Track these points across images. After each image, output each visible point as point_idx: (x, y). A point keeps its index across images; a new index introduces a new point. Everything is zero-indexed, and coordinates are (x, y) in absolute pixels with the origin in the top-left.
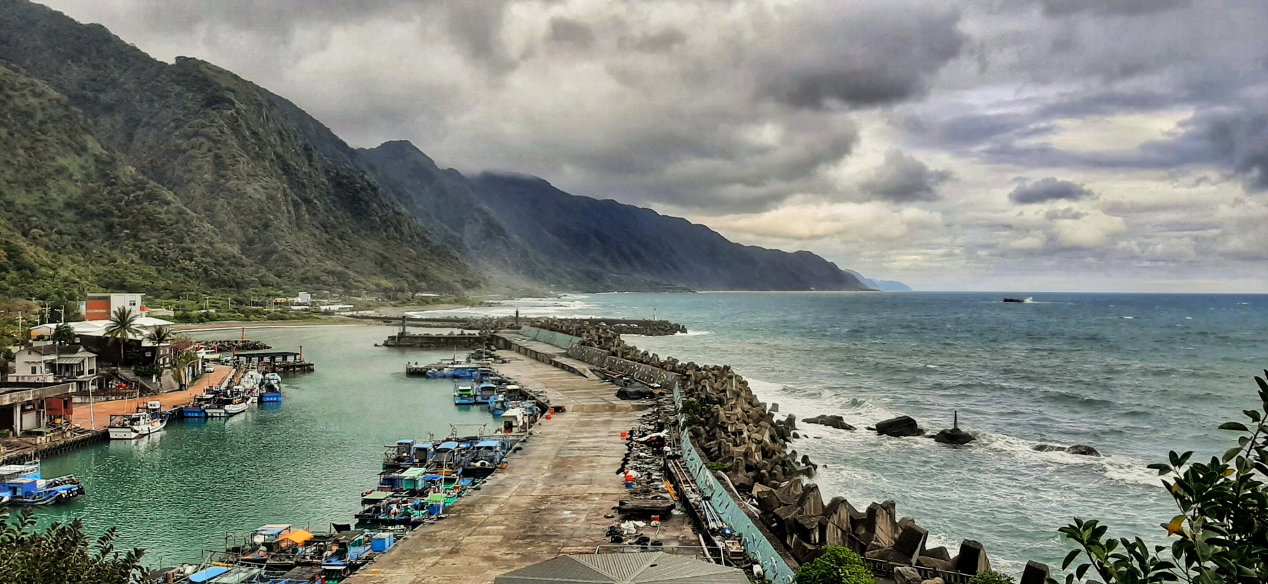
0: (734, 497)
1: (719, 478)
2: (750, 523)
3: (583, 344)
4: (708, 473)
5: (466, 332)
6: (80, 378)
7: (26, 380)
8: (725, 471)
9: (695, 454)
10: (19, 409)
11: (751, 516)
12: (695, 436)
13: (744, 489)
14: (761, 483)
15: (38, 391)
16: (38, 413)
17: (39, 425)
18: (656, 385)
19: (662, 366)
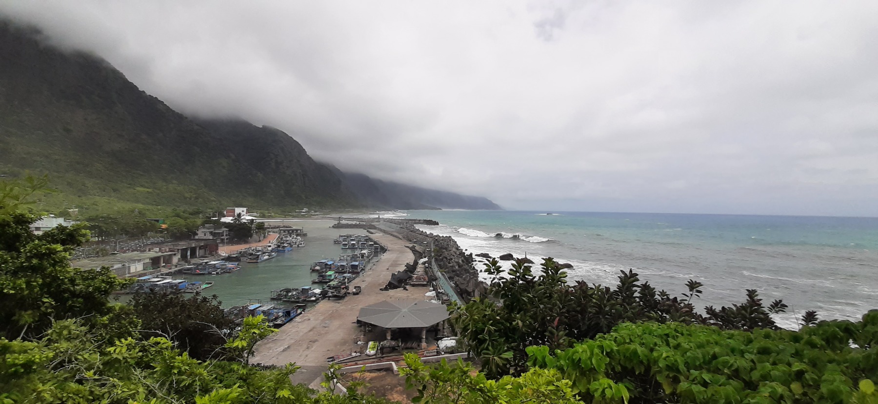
0: (447, 281)
1: (443, 275)
2: (451, 289)
3: (401, 228)
4: (439, 273)
5: (361, 223)
6: (222, 237)
7: (202, 238)
8: (445, 272)
9: (435, 266)
10: (198, 248)
11: (452, 287)
12: (436, 260)
13: (451, 278)
14: (458, 276)
15: (206, 242)
16: (205, 250)
17: (205, 254)
18: (425, 243)
19: (427, 236)
